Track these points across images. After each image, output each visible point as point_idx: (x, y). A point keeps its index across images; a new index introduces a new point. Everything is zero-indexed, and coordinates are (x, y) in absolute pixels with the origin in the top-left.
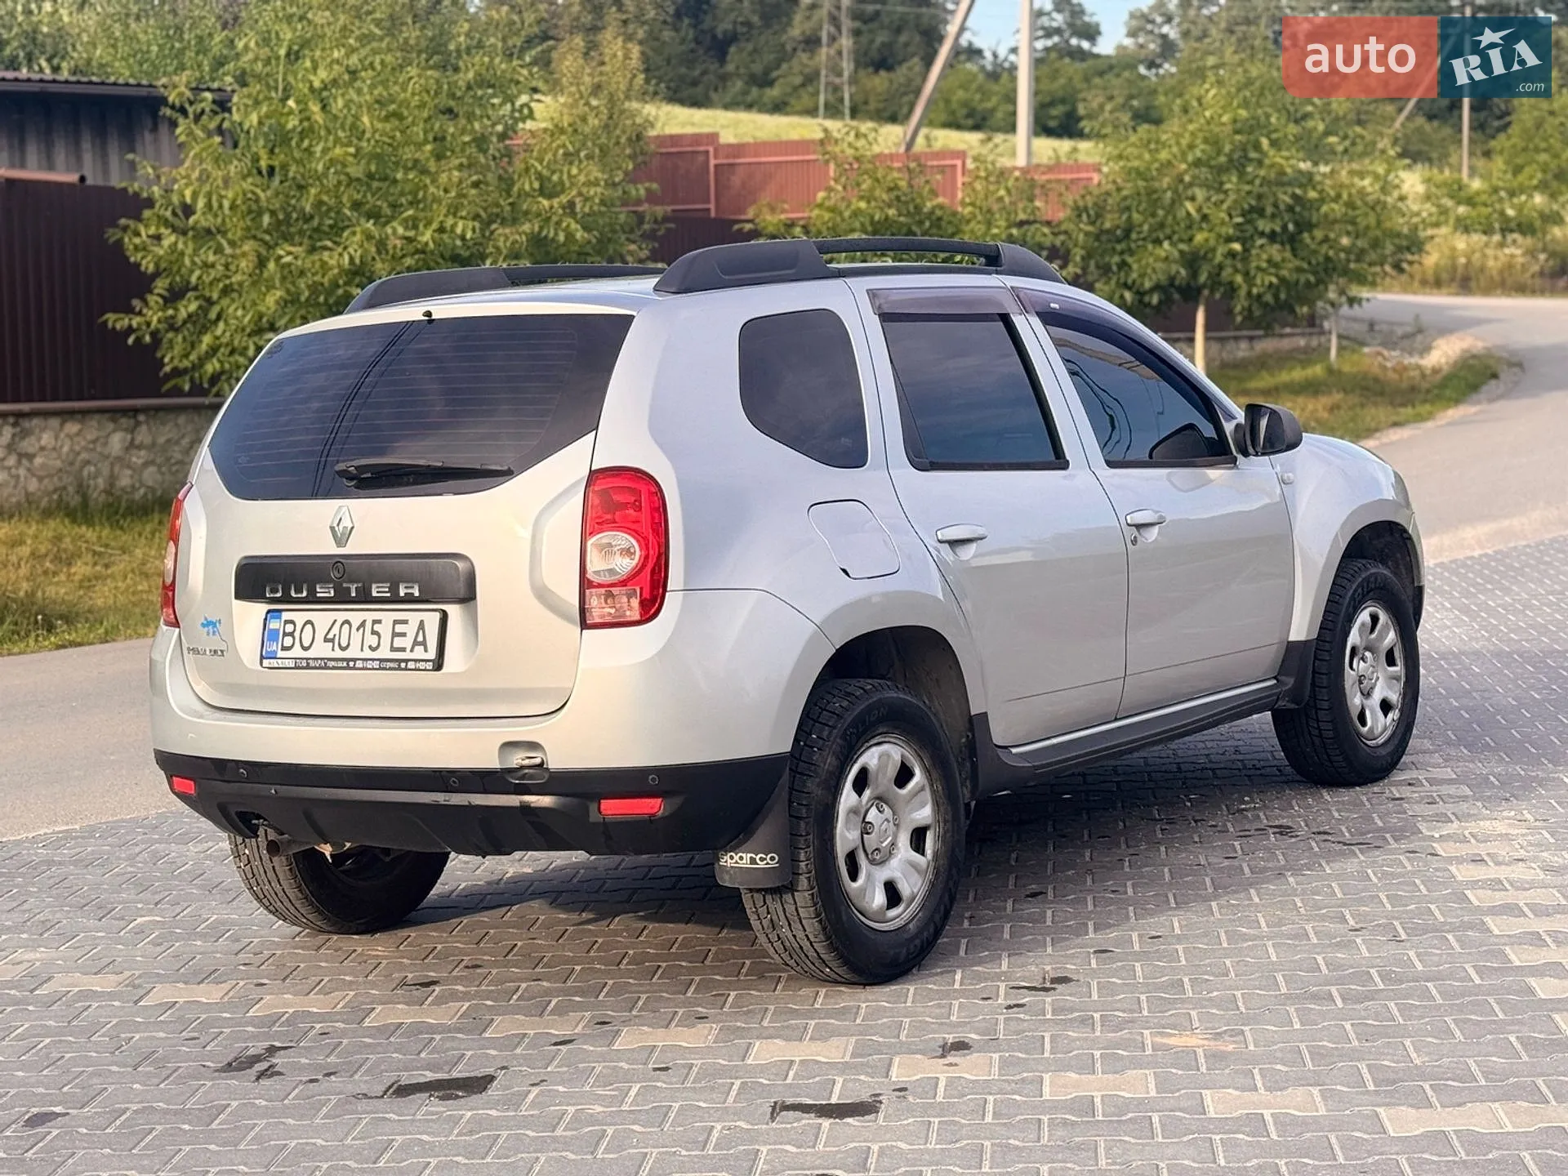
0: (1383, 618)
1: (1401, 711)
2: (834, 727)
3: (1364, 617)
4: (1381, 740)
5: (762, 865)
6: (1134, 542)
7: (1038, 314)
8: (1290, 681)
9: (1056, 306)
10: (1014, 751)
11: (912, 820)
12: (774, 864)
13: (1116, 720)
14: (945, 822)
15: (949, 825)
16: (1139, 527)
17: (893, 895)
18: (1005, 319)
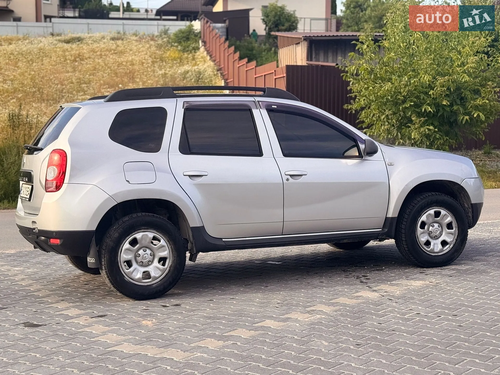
0: (443, 212)
1: (454, 245)
2: (121, 225)
3: (432, 212)
4: (440, 254)
5: (91, 261)
6: (288, 180)
7: (266, 109)
8: (386, 230)
9: (276, 107)
10: (223, 240)
11: (159, 255)
12: (94, 261)
13: (282, 235)
14: (174, 257)
15: (175, 258)
16: (291, 176)
17: (147, 275)
18: (250, 110)
